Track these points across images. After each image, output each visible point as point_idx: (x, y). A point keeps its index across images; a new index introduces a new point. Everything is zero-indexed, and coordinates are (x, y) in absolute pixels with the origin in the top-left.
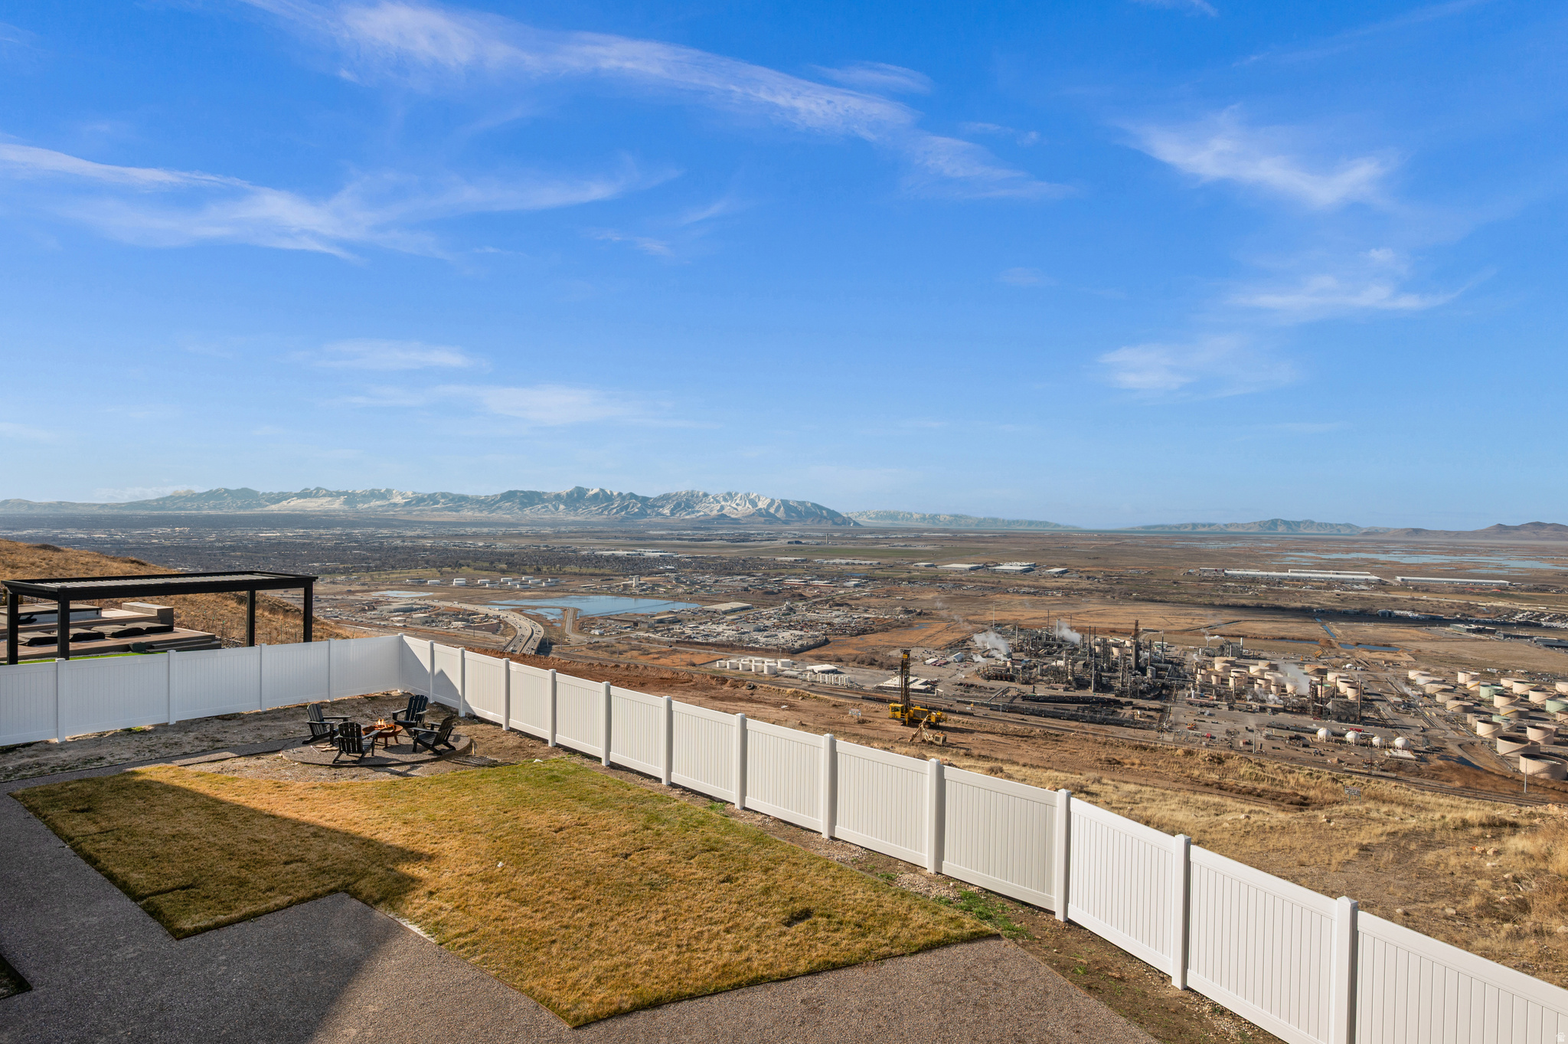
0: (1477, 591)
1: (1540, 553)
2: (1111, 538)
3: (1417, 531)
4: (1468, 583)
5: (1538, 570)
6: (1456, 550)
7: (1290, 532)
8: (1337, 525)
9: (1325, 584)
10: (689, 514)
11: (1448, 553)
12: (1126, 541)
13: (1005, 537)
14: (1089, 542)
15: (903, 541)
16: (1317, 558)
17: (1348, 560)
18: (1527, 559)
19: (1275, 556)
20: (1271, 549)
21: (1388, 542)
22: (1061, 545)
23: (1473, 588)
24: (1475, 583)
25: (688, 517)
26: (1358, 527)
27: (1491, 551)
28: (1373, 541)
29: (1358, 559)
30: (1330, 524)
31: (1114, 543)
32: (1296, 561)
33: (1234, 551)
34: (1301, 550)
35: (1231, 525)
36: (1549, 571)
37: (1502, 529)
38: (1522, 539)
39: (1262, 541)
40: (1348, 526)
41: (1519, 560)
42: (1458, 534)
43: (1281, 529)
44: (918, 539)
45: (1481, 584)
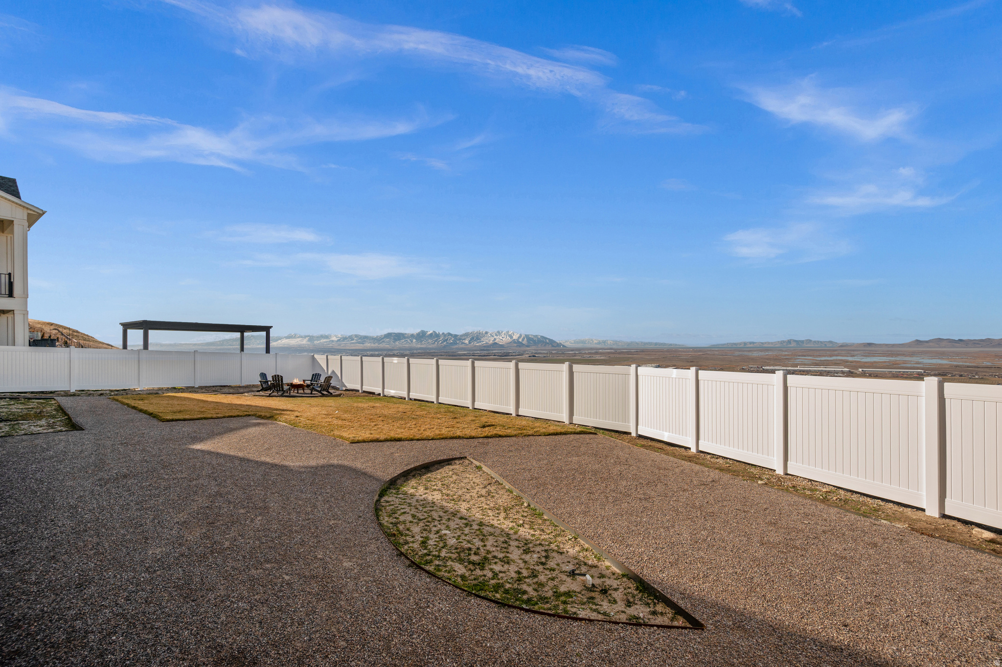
0: (905, 376)
1: (941, 355)
2: (700, 351)
3: (870, 344)
4: (900, 372)
5: (940, 364)
6: (893, 354)
7: (798, 346)
8: (824, 342)
9: (819, 373)
10: (478, 343)
11: (886, 356)
12: (708, 352)
13: (643, 351)
14: (688, 354)
15: (588, 355)
16: (814, 360)
17: (831, 360)
18: (934, 359)
19: (791, 359)
20: (788, 355)
21: (853, 351)
22: (673, 355)
23: (903, 375)
24: (904, 372)
25: (477, 344)
26: (836, 343)
27: (912, 354)
28: (845, 350)
29: (837, 360)
30: (821, 342)
31: (701, 353)
32: (802, 361)
33: (767, 357)
34: (805, 356)
35: (765, 343)
36: (946, 364)
37: (918, 342)
38: (930, 348)
39: (783, 351)
40: (831, 342)
41: (929, 359)
42: (893, 345)
43: (793, 345)
44: (596, 353)
45: (907, 372)
